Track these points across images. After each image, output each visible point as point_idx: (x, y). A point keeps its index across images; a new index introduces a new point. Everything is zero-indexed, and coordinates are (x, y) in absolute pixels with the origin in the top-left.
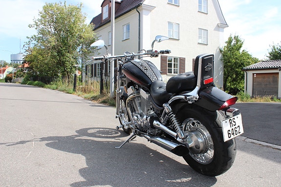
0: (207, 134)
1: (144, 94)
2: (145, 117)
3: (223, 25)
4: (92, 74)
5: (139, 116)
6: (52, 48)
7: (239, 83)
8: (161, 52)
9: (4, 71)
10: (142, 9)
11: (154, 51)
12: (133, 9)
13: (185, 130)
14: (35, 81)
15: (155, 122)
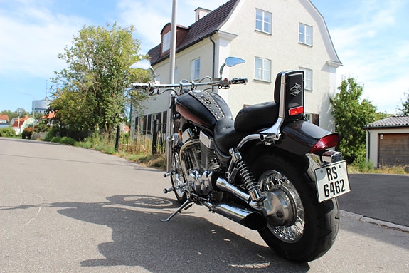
0: (294, 195)
1: (205, 140)
2: (205, 173)
3: (334, 63)
4: (144, 128)
5: (197, 173)
6: (90, 89)
7: (358, 149)
8: (233, 81)
9: (22, 123)
10: (219, 38)
11: (223, 79)
12: (205, 37)
13: (262, 190)
14: (62, 136)
15: (219, 181)
